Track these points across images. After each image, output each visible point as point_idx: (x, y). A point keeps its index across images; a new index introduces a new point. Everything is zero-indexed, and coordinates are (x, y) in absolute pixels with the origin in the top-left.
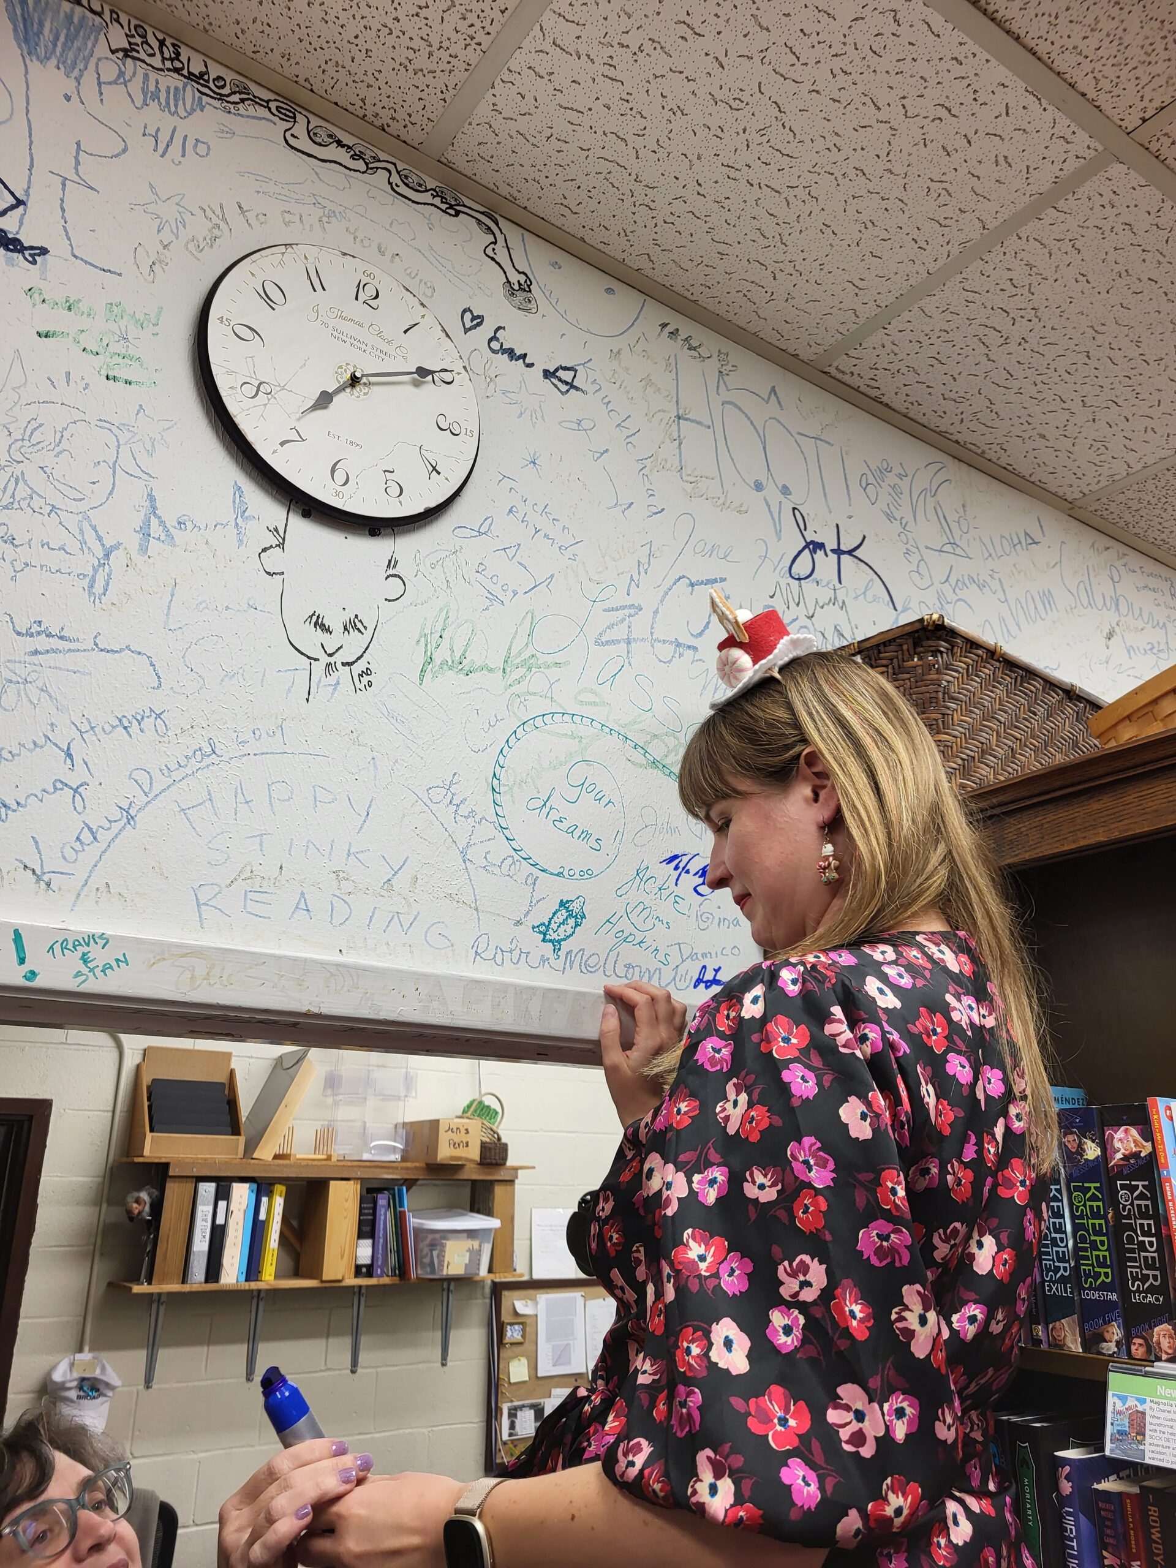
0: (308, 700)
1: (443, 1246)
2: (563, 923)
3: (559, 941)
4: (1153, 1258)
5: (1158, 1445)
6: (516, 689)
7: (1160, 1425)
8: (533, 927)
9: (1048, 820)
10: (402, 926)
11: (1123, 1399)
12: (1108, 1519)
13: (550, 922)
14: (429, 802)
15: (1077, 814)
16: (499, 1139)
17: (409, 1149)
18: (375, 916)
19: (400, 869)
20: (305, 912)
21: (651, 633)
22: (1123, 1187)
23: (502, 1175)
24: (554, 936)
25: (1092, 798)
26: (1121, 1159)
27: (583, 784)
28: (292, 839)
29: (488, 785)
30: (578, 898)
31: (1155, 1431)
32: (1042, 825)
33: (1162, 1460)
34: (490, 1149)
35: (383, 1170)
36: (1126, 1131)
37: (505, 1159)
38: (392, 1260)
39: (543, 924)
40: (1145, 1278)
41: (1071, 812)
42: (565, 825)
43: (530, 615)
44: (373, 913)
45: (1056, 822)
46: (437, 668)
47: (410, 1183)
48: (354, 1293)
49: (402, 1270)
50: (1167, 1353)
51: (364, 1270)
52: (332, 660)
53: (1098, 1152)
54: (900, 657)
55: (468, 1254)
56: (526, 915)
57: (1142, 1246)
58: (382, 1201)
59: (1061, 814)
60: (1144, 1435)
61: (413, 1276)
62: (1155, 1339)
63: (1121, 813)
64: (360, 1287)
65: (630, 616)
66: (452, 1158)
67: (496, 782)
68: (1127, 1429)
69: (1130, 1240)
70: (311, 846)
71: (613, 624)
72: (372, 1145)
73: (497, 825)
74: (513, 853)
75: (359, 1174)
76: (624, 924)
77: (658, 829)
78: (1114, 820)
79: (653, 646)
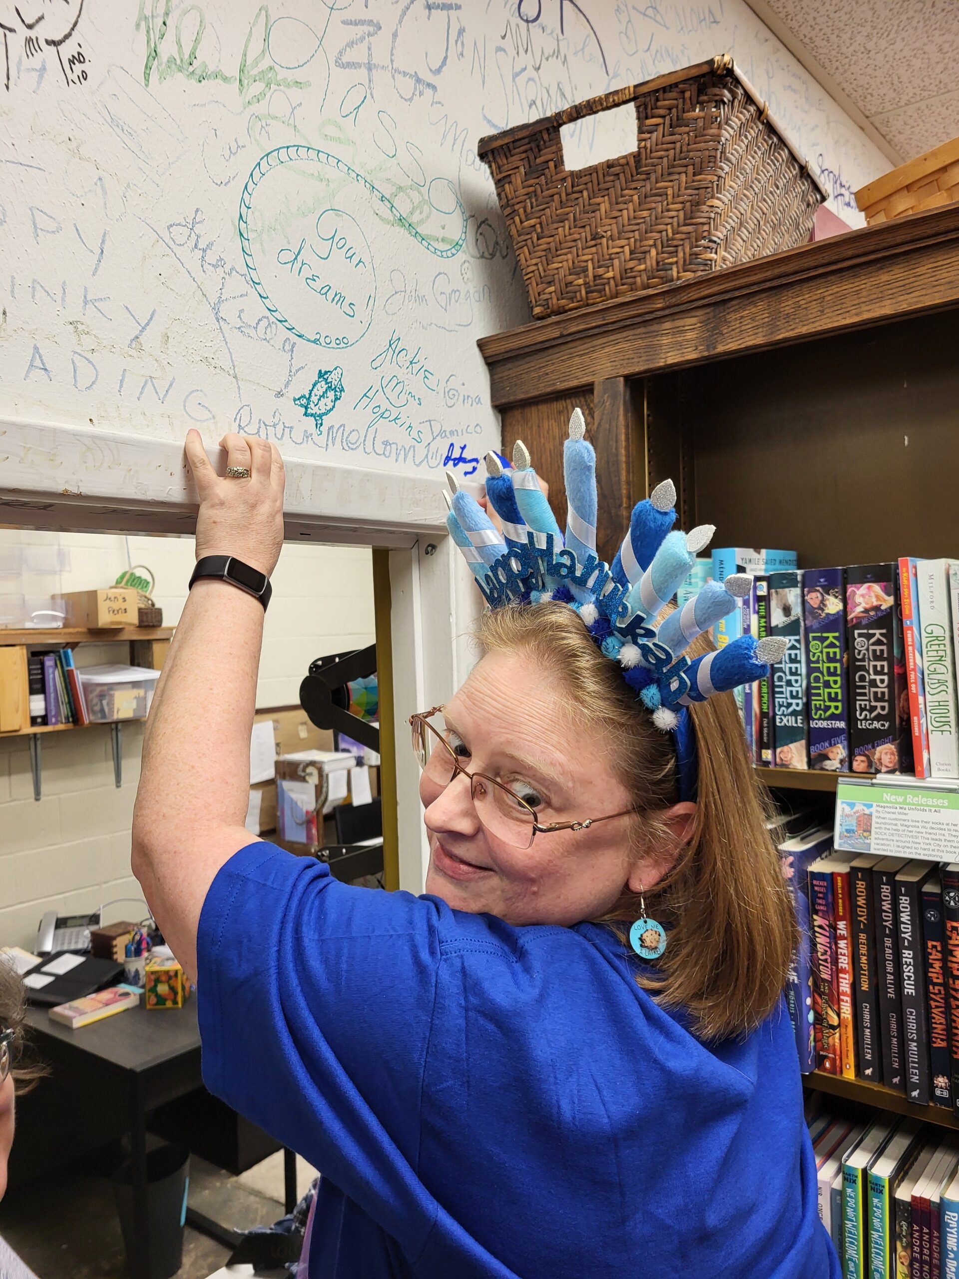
0: (7, 87)
1: (112, 696)
2: (323, 396)
3: (321, 416)
4: (883, 693)
5: (883, 839)
6: (256, 108)
7: (885, 824)
8: (295, 400)
9: (830, 292)
10: (157, 393)
11: (852, 805)
12: (820, 893)
13: (310, 394)
14: (171, 243)
15: (864, 286)
16: (153, 605)
17: (69, 617)
18: (126, 380)
19: (147, 324)
20: (43, 372)
21: (392, 61)
22: (860, 635)
23: (158, 634)
24: (313, 410)
25: (881, 268)
26: (862, 612)
27: (333, 237)
28: (13, 277)
29: (235, 228)
30: (336, 369)
31: (880, 828)
32: (824, 298)
33: (886, 850)
34: (146, 613)
35: (47, 636)
36: (869, 588)
37: (160, 621)
38: (64, 710)
39: (303, 397)
40: (873, 708)
41: (857, 284)
42: (318, 285)
43: (263, 12)
44: (123, 376)
45: (839, 295)
46: (164, 66)
47: (74, 646)
48: (30, 739)
49: (75, 717)
50: (887, 767)
51: (39, 720)
52: (32, 34)
53: (840, 606)
54: (680, 106)
55: (135, 701)
56: (286, 386)
57: (873, 683)
58: (49, 662)
59: (847, 286)
60: (870, 832)
61: (86, 721)
62: (876, 757)
63: (911, 285)
64: (35, 735)
65: (369, 35)
66: (112, 623)
67: (243, 225)
68: (855, 828)
69: (862, 678)
70: (38, 287)
71: (353, 42)
72: (33, 615)
73: (248, 278)
74: (268, 313)
75: (24, 641)
76: (380, 399)
77: (407, 297)
78: (904, 292)
79: (393, 77)
